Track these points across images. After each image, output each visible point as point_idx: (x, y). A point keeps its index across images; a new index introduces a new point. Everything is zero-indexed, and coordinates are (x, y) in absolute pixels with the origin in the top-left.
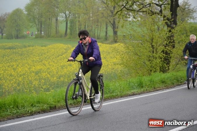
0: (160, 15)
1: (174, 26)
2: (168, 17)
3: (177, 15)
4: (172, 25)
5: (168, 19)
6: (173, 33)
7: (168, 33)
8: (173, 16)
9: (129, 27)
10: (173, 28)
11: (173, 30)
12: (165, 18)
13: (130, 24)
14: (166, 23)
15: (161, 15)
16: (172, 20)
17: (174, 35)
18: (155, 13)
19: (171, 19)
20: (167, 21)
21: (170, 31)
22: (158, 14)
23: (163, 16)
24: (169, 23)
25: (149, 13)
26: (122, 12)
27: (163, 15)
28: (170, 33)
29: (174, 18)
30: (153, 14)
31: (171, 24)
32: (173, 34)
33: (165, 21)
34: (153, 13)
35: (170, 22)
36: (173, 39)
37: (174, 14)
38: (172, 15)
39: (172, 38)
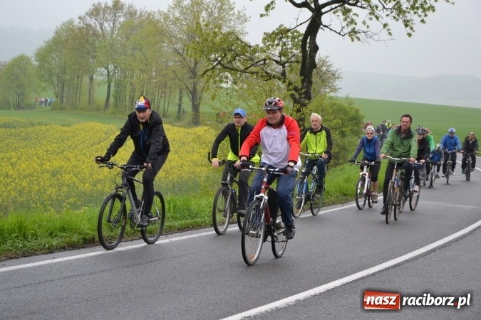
0: (282, 80)
1: (307, 101)
2: (296, 84)
3: (311, 83)
4: (302, 100)
5: (296, 89)
6: (303, 114)
7: (294, 113)
8: (305, 84)
9: (225, 99)
10: (305, 105)
11: (304, 109)
12: (291, 87)
13: (227, 94)
14: (292, 96)
15: (284, 82)
16: (303, 90)
17: (305, 117)
18: (273, 77)
19: (301, 89)
20: (293, 92)
21: (299, 111)
22: (279, 79)
23: (287, 83)
24: (297, 96)
25: (262, 77)
26: (213, 72)
27: (287, 81)
28: (298, 114)
29: (306, 88)
30: (270, 79)
31: (300, 98)
32: (303, 116)
33: (290, 92)
34: (269, 77)
35: (299, 94)
36: (303, 125)
37: (306, 80)
38: (303, 81)
39: (301, 123)
